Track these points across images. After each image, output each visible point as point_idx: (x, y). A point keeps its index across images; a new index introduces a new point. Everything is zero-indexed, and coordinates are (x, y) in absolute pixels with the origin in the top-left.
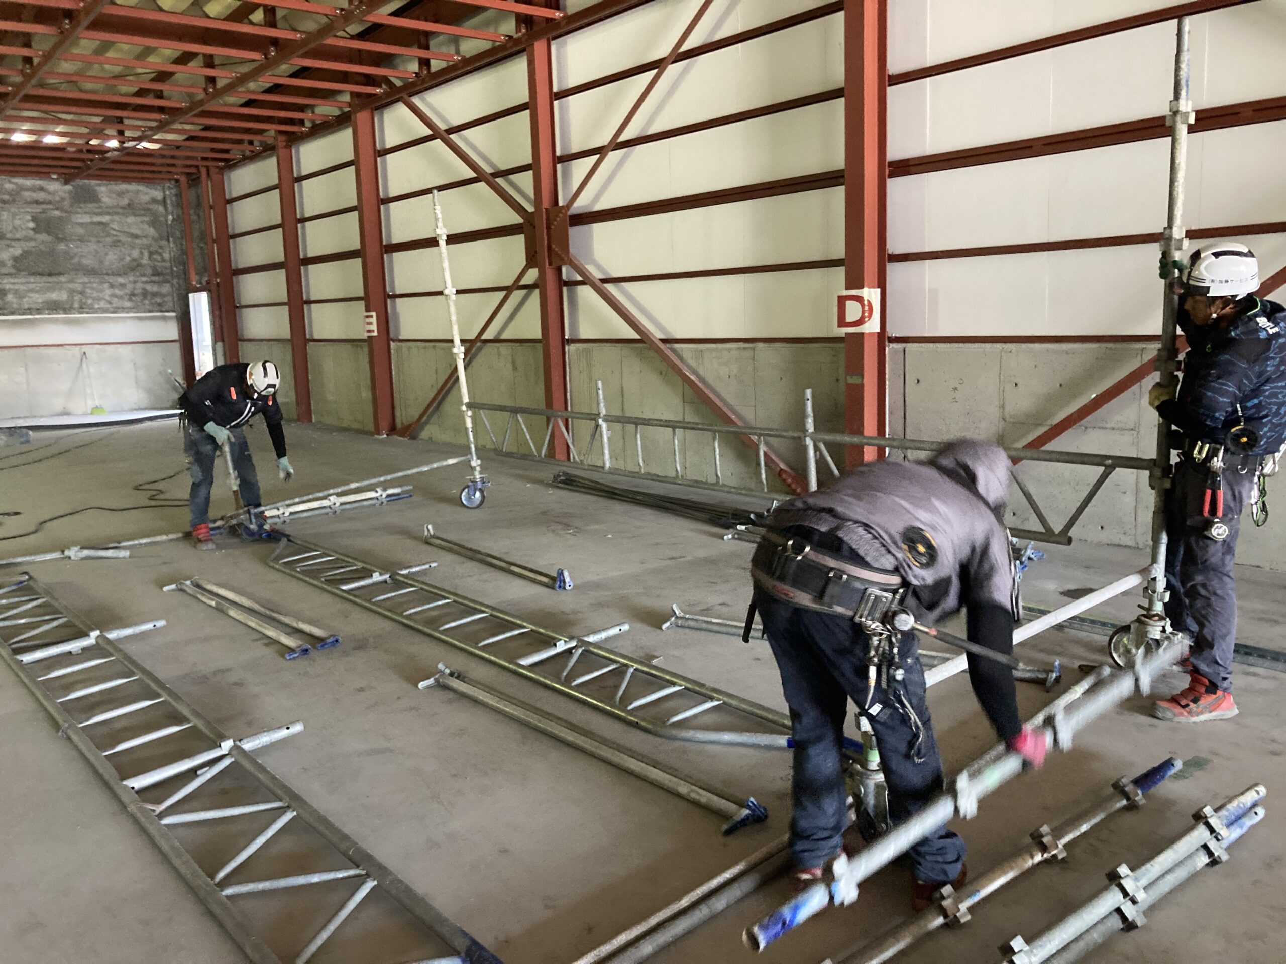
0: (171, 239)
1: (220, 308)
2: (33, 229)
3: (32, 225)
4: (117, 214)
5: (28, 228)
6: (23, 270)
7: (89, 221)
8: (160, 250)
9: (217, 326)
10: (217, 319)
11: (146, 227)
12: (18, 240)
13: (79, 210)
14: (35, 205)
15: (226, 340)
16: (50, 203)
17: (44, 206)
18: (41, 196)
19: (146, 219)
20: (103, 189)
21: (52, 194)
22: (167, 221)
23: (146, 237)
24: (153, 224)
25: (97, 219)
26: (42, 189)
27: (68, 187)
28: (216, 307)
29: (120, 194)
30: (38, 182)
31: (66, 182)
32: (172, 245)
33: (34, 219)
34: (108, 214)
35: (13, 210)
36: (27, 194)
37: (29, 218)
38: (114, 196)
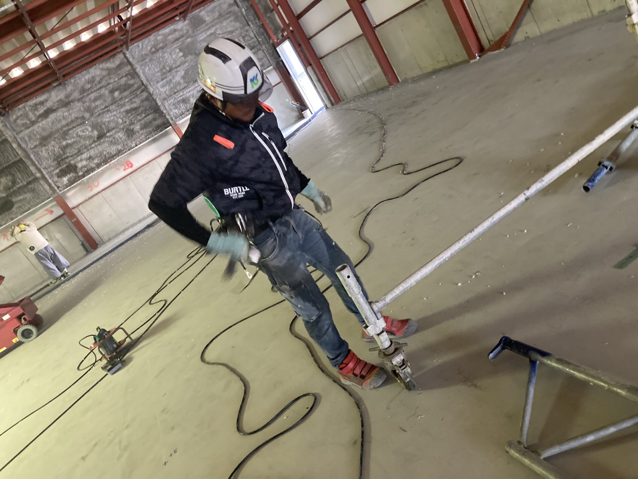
0: (250, 23)
1: (300, 45)
2: (183, 56)
3: (181, 54)
4: (216, 24)
5: (180, 57)
6: (190, 82)
7: (206, 36)
8: (247, 33)
9: (303, 57)
10: (301, 54)
11: (233, 23)
12: (179, 66)
13: (198, 32)
14: (177, 42)
15: (312, 63)
16: (182, 36)
17: (181, 40)
18: (177, 34)
19: (232, 18)
20: (203, 13)
21: (182, 30)
22: (242, 13)
23: (236, 29)
24: (237, 19)
25: (208, 33)
26: (175, 30)
27: (187, 22)
28: (297, 46)
29: (212, 11)
30: (172, 27)
31: (185, 20)
32: (252, 26)
33: (181, 50)
34: (213, 26)
35: (168, 50)
36: (170, 37)
37: (178, 51)
38: (210, 14)
